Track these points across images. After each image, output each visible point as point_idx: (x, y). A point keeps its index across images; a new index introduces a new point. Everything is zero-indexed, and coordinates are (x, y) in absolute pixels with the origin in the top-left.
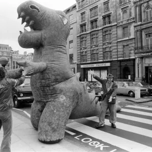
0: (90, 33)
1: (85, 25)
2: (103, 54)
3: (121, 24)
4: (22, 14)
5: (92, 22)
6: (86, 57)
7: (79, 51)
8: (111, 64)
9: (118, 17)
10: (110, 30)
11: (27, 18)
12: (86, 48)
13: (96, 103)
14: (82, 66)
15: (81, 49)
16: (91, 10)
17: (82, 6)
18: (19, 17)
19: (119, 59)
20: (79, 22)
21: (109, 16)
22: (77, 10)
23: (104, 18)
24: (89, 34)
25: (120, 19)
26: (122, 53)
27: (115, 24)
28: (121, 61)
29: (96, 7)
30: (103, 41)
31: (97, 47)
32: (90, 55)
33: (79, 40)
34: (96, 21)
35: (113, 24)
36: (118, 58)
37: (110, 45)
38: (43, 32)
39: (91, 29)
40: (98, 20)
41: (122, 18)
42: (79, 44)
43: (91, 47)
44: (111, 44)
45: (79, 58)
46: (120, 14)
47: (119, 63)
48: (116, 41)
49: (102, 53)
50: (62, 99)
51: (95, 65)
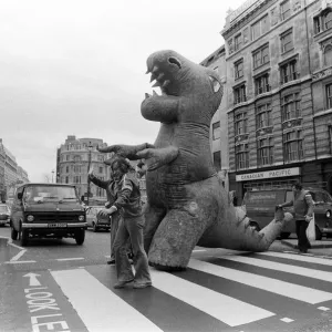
0: (255, 103)
1: (243, 87)
2: (283, 148)
3: (321, 77)
4: (155, 68)
5: (258, 79)
6: (247, 157)
7: (232, 145)
8: (301, 171)
9: (314, 62)
10: (297, 94)
11: (161, 75)
12: (246, 138)
13: (246, 227)
14: (239, 178)
15: (236, 140)
16: (255, 53)
17: (237, 47)
18: (149, 70)
19: (319, 158)
20: (232, 82)
21: (293, 62)
22: (227, 56)
23: (283, 67)
24: (253, 106)
25: (317, 66)
26: (326, 142)
27: (308, 77)
28: (324, 162)
29: (266, 45)
30: (283, 117)
31: (271, 132)
32: (255, 151)
33: (232, 120)
34: (265, 75)
35: (302, 79)
36: (316, 155)
37: (298, 128)
38: (180, 99)
39: (256, 94)
40: (270, 72)
41: (321, 63)
42: (232, 129)
43: (258, 134)
44: (299, 123)
45: (233, 160)
46: (317, 56)
47: (319, 167)
48: (311, 117)
49: (280, 145)
50: (193, 207)
51: (266, 175)
